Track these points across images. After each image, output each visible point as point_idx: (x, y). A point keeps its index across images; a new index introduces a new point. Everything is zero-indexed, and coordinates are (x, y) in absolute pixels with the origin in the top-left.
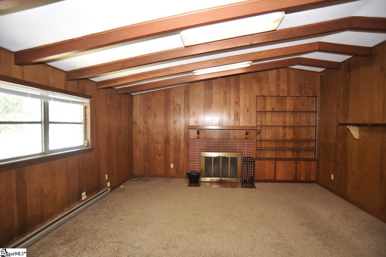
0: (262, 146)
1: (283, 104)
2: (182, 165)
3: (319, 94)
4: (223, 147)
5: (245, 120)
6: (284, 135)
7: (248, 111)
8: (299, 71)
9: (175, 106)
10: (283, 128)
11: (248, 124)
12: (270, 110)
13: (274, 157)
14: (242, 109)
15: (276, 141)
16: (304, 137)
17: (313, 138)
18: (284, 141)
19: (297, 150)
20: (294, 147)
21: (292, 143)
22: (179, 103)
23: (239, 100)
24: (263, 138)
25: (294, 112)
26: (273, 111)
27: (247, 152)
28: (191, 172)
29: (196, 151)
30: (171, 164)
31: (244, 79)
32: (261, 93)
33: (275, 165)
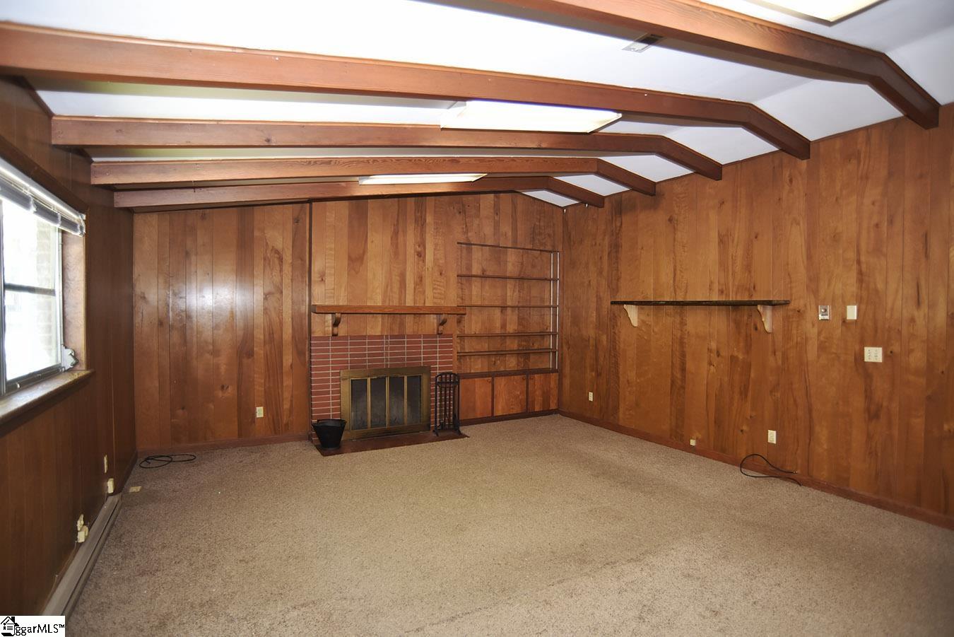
0: (464, 349)
1: (502, 263)
2: (286, 406)
3: (560, 248)
4: (391, 354)
5: (435, 293)
6: (504, 326)
7: (441, 274)
8: (532, 200)
9: (269, 255)
10: (502, 311)
11: (443, 302)
12: (479, 273)
13: (486, 370)
14: (430, 269)
15: (491, 336)
16: (535, 328)
17: (548, 331)
18: (504, 336)
19: (524, 354)
20: (520, 348)
21: (516, 342)
22: (279, 244)
23: (425, 248)
24: (466, 332)
25: (521, 279)
26: (484, 276)
27: (440, 363)
28: (318, 421)
29: (328, 369)
30: (258, 408)
31: (435, 203)
32: (467, 237)
33: (493, 386)
